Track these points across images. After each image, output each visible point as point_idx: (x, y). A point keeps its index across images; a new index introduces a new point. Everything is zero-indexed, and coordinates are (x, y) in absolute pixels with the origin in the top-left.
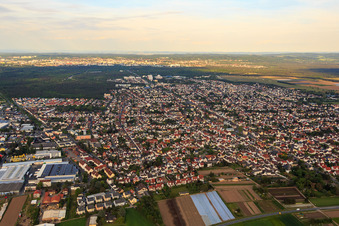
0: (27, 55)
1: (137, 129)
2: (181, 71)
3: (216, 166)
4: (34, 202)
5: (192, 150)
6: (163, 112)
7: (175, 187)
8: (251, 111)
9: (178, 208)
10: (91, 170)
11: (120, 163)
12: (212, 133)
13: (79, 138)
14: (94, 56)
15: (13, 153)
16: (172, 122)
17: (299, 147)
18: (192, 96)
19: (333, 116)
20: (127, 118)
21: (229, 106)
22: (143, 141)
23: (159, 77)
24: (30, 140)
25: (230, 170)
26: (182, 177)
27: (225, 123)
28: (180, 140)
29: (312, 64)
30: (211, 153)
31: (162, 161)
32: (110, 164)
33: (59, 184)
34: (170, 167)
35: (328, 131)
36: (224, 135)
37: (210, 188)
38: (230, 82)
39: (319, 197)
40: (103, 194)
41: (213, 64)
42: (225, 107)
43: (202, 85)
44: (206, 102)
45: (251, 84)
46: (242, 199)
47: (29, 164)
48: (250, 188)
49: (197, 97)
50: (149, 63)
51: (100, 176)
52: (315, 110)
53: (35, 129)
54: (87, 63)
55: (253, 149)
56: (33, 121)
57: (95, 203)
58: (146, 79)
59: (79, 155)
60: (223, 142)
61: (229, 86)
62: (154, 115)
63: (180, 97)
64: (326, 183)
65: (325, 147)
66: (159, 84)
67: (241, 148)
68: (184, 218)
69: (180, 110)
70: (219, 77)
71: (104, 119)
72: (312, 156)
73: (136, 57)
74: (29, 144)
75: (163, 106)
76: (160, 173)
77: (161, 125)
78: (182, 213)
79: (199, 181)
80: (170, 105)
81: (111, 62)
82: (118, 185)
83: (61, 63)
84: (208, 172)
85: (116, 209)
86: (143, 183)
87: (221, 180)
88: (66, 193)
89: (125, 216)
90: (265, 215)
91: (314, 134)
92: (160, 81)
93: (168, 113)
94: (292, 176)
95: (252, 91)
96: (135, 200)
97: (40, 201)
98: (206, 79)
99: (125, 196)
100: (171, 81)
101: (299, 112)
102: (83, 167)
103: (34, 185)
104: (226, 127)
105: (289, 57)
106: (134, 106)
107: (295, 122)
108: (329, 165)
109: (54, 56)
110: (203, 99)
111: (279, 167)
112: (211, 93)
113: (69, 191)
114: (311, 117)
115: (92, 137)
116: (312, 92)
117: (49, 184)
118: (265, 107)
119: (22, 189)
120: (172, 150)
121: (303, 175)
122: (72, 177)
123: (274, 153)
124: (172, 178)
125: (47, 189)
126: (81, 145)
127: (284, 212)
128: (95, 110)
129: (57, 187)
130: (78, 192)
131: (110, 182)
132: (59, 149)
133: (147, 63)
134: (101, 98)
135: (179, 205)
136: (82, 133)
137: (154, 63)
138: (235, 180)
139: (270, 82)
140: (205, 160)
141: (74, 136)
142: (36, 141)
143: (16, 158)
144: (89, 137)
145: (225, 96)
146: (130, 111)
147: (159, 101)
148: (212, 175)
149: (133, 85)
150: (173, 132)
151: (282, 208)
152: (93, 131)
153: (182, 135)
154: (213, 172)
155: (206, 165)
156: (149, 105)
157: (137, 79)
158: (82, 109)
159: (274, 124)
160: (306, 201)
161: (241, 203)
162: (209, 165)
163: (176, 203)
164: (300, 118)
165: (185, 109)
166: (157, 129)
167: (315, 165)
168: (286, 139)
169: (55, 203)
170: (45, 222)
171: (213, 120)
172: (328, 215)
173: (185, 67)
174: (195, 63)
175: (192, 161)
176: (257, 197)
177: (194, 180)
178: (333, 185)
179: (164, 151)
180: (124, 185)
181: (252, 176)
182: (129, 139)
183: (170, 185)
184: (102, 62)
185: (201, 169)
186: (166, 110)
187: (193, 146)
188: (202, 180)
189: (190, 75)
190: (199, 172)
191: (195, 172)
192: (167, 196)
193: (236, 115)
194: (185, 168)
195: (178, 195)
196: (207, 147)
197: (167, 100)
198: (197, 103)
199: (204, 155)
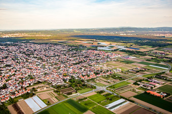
2: (9, 39)
3: (35, 84)
5: (22, 79)
6: (3, 61)
7: (16, 97)
8: (48, 57)
9: (19, 107)
12: (31, 69)
16: (9, 66)
17: (71, 70)
18: (18, 52)
19: (83, 55)
21: (37, 55)
25: (42, 85)
26: (18, 92)
27: (37, 63)
28: (15, 74)
29: (72, 34)
30: (32, 78)
31: (6, 86)
34: (11, 89)
35: (81, 62)
36: (37, 69)
37: (34, 94)
38: (36, 44)
39: (81, 90)
41: (26, 35)
42: (35, 56)
43: (22, 46)
44: (26, 54)
45: (46, 44)
46: (49, 97)
48: (52, 91)
49: (20, 52)
52: (75, 54)
55: (52, 74)
60: (37, 72)
61: (36, 45)
63: (11, 52)
64: (83, 83)
65: (81, 69)
67: (45, 74)
68: (23, 111)
69: (13, 59)
70: (30, 42)
72: (76, 73)
75: (3, 58)
76: (6, 92)
78: (22, 109)
79: (28, 93)
80: (7, 57)
84: (32, 87)
87: (39, 90)
90: (60, 102)
91: (76, 64)
93: (6, 62)
94: (70, 83)
95: (47, 47)
98: (24, 43)
100: (5, 45)
101: (69, 55)
104: (37, 65)
105: (61, 31)
107: (68, 59)
108: (83, 76)
110: (24, 53)
111: (64, 80)
112: (28, 50)
114: (74, 56)
116: (73, 46)
118: (54, 54)
120: (11, 79)
121: (74, 82)
123: (61, 74)
124: (14, 94)
127: (68, 99)
135: (19, 105)
138: (45, 89)
139: (55, 43)
140: (29, 82)
145: (35, 51)
148: (34, 88)
150: (10, 71)
151: (67, 97)
153: (16, 72)
154: (34, 87)
155: (30, 84)
159: (59, 61)
160: (76, 92)
161: (49, 99)
162: (31, 84)
163: (17, 105)
164: (70, 57)
165: (15, 59)
166: (1, 70)
167: (78, 77)
168: (65, 67)
171: (30, 63)
172: (85, 96)
173: (12, 37)
174: (17, 35)
175: (23, 83)
176: (56, 95)
177: (25, 92)
178: (86, 84)
179: (7, 81)
181: (52, 86)
183: (13, 97)
185: (28, 86)
186: (4, 60)
187: (22, 76)
188: (29, 92)
189: (15, 41)
190: (27, 88)
191: (25, 88)
192: (12, 103)
193: (41, 59)
194: (20, 87)
195: (18, 101)
196: (29, 76)
197: (4, 55)
198: (21, 55)
199: (28, 80)
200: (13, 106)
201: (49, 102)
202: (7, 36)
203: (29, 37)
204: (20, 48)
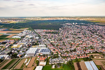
0: (39, 17)
1: (68, 39)
2: (84, 22)
4: (38, 59)
5: (86, 47)
7: (80, 59)
10: (54, 51)
11: (62, 50)
12: (93, 42)
13: (51, 41)
14: (57, 17)
15: (33, 45)
16: (80, 38)
18: (87, 30)
20: (66, 36)
21: (99, 33)
22: (70, 43)
23: (76, 23)
24: (38, 41)
25: (98, 54)
26: (82, 56)
27: (98, 39)
28: (82, 44)
30: (92, 49)
31: (76, 50)
32: (60, 50)
33: (45, 55)
34: (78, 52)
36: (97, 43)
37: (91, 60)
38: (100, 25)
40: (57, 59)
41: (94, 19)
42: (98, 33)
43: (90, 26)
44: (91, 32)
46: (102, 64)
47: (37, 48)
49: (88, 30)
50: (74, 19)
51: (56, 53)
53: (39, 38)
54: (55, 19)
56: (39, 36)
57: (54, 61)
58: (72, 24)
59: (51, 47)
60: (97, 45)
61: (99, 26)
62: (74, 35)
63: (83, 30)
66: (76, 26)
67: (102, 47)
68: (82, 69)
69: (83, 34)
70: (96, 24)
71: (59, 36)
73: (70, 17)
74: (37, 42)
75: (77, 33)
76: (75, 54)
77: (76, 38)
78: (81, 67)
79: (87, 57)
80: (80, 32)
81: (62, 19)
82: (61, 56)
83: (47, 19)
84: (91, 55)
85: (61, 64)
86: (70, 57)
87: (95, 57)
88: (46, 57)
89: (63, 66)
92: (76, 25)
93: (79, 35)
96: (66, 62)
97: (39, 59)
98: (92, 24)
99: (63, 60)
100: (80, 25)
102: (52, 50)
103: (38, 54)
104: (98, 40)
106: (68, 32)
109: (46, 17)
110: (91, 31)
112: (93, 29)
113: (47, 57)
115: (55, 41)
117: (42, 54)
119: (35, 55)
120: (79, 47)
122: (48, 53)
124: (79, 56)
125: (41, 56)
126: (51, 44)
128: (56, 33)
129: (44, 56)
130: (50, 58)
131: (59, 55)
132: (45, 45)
133: (73, 19)
134: (58, 30)
135: (80, 64)
136: (52, 40)
137: (75, 19)
138: (100, 58)
140: (90, 51)
141: (50, 41)
142: (39, 42)
143: (33, 46)
144: (54, 41)
145: (98, 30)
146: (67, 34)
147: (76, 31)
148: (92, 56)
149: (68, 26)
150: (80, 41)
152: (55, 39)
153: (83, 42)
154: (92, 54)
155: (90, 52)
156: (73, 32)
157: (70, 24)
158: (53, 33)
161: (102, 66)
162: (91, 52)
163: (79, 64)
165: (84, 34)
166: (75, 40)
169: (43, 60)
170: (40, 65)
171: (93, 38)
173: (85, 21)
174: (88, 19)
175: (86, 50)
177: (86, 57)
179: (77, 47)
180: (63, 57)
182: (66, 43)
183: (78, 58)
184: (59, 19)
185: (88, 53)
186: (78, 34)
187: (86, 46)
188: (89, 57)
189: (86, 23)
190: (88, 54)
191: (86, 54)
192: (77, 61)
193: (101, 36)
194: (83, 53)
195: (80, 61)
196: (91, 46)
197: (79, 31)
198: (88, 32)
199: (90, 49)
200: (77, 63)
201: (100, 68)
202: (82, 20)
203: (96, 21)
204: (88, 27)
